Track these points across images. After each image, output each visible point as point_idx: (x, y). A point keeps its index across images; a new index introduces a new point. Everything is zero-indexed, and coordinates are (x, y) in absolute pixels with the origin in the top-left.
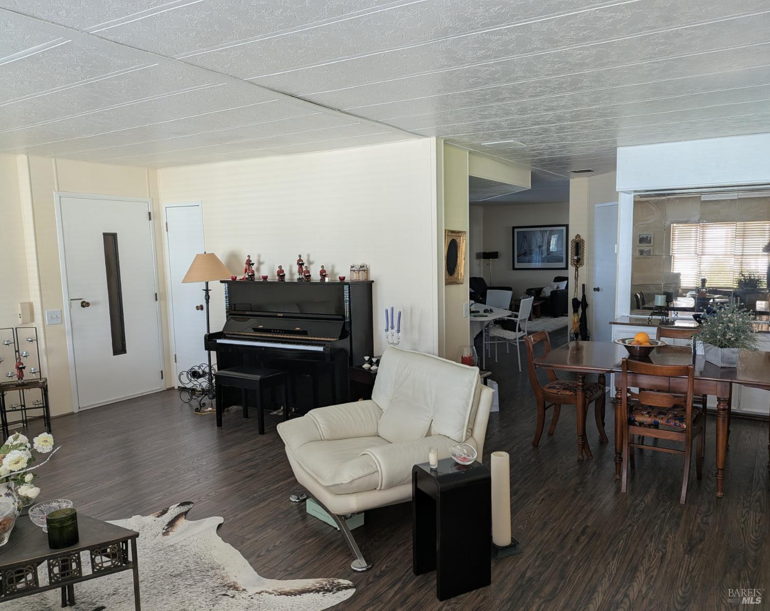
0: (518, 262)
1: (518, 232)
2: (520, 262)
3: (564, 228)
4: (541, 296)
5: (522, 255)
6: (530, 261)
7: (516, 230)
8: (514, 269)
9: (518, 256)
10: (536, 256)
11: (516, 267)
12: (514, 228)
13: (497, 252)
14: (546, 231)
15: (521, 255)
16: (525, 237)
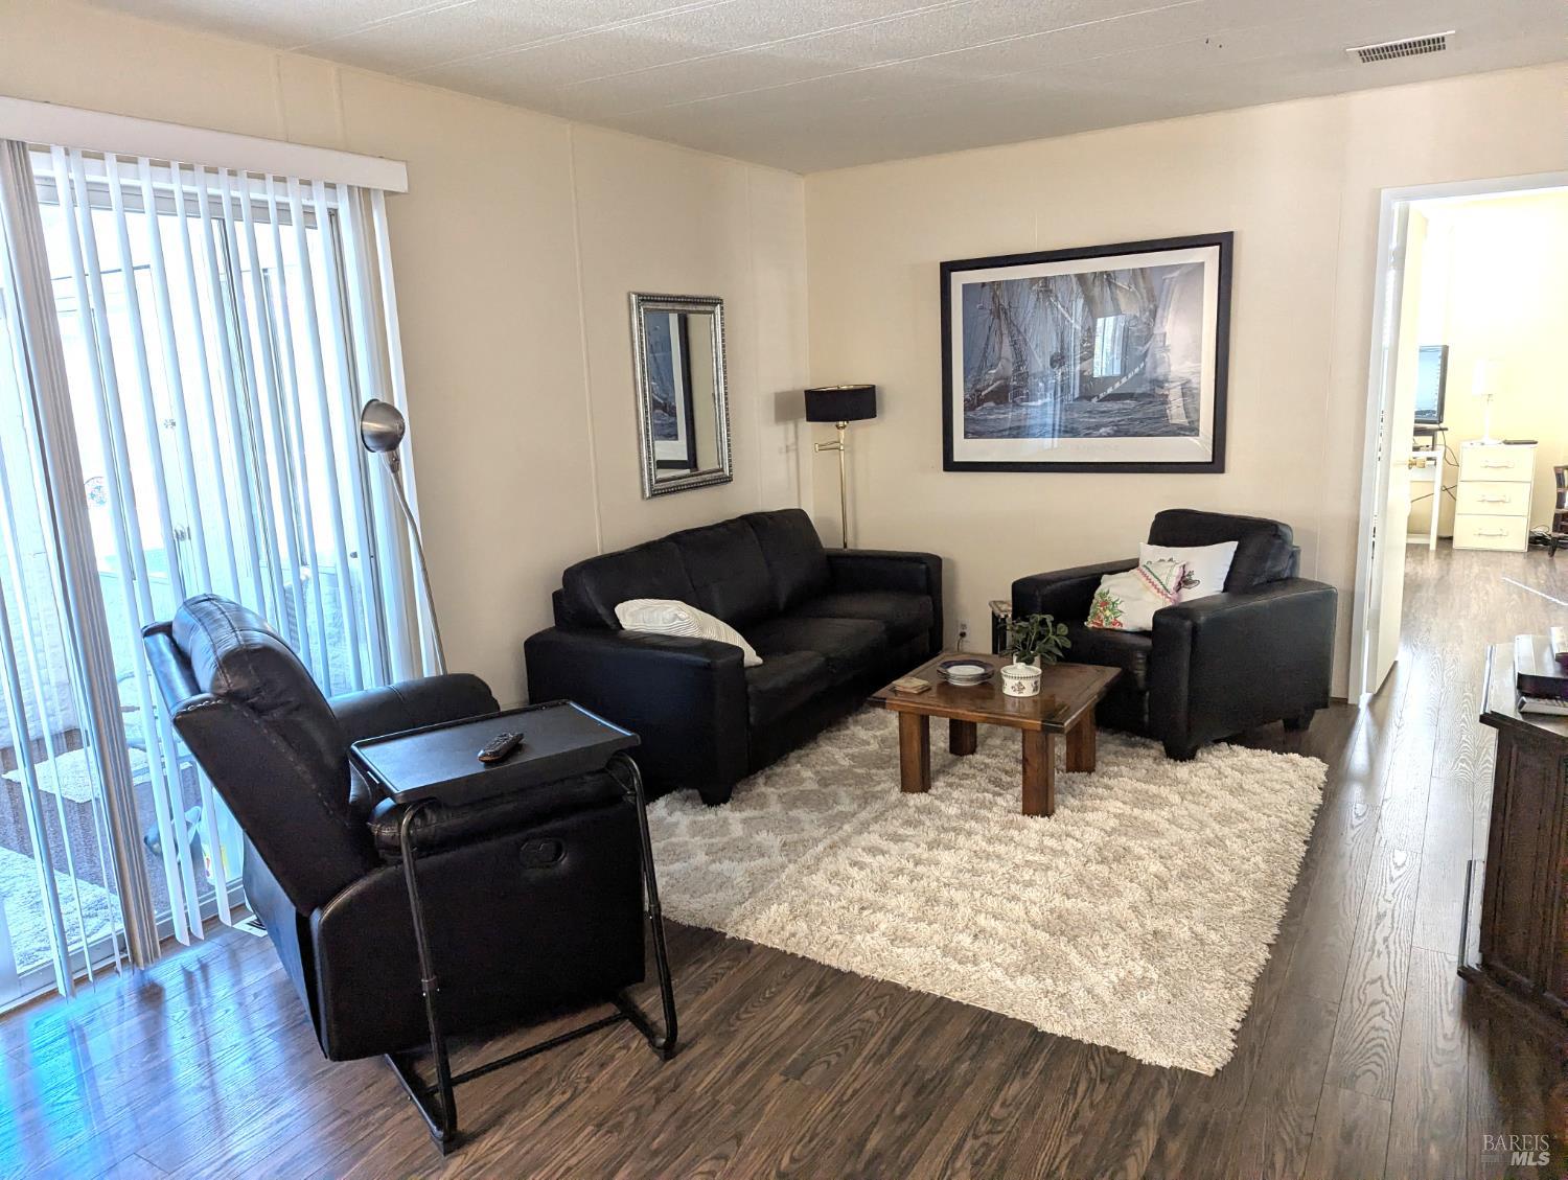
0: (968, 434)
1: (966, 287)
2: (978, 435)
3: (1209, 256)
4: (1089, 624)
5: (988, 398)
6: (1018, 432)
7: (959, 279)
8: (950, 465)
9: (969, 406)
10: (1043, 407)
11: (957, 458)
12: (948, 268)
13: (874, 386)
14: (1108, 278)
15: (980, 402)
16: (999, 312)
